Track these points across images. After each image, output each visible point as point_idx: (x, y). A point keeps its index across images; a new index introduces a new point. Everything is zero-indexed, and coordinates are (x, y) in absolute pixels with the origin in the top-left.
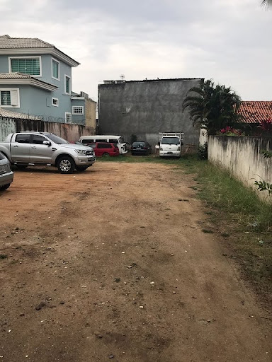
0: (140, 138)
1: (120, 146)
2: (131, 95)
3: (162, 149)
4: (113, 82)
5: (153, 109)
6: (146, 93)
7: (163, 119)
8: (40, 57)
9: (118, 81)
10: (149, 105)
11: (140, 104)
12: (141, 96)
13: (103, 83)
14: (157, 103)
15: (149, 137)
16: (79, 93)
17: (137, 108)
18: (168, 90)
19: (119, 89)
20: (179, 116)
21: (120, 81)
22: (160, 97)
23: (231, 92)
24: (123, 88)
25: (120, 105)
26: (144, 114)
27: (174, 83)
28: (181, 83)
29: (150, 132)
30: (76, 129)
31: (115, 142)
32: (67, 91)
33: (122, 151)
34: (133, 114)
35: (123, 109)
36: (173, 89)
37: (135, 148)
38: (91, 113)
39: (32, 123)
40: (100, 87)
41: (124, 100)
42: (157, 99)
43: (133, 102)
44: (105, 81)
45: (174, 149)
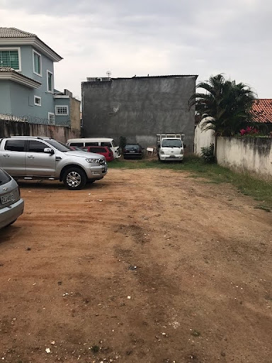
0: (129, 140)
1: (114, 149)
2: (119, 92)
3: (163, 153)
4: (97, 80)
5: (143, 108)
6: (135, 91)
7: (154, 120)
8: (19, 49)
9: (103, 79)
10: (138, 104)
11: (129, 103)
12: (130, 95)
13: (86, 81)
14: (147, 102)
15: (139, 138)
16: (63, 91)
17: (125, 108)
18: (159, 89)
19: (105, 87)
20: (171, 116)
21: (106, 78)
22: (151, 96)
23: (245, 88)
24: (110, 85)
25: (106, 105)
26: (133, 114)
27: (166, 80)
28: (173, 80)
29: (141, 134)
30: (62, 131)
31: (109, 145)
32: (50, 89)
33: (116, 156)
34: (121, 114)
35: (110, 108)
36: (165, 87)
37: (128, 151)
38: (76, 114)
39: (17, 125)
40: (84, 84)
41: (110, 99)
42: (147, 98)
43: (121, 101)
44: (88, 79)
45: (177, 152)
